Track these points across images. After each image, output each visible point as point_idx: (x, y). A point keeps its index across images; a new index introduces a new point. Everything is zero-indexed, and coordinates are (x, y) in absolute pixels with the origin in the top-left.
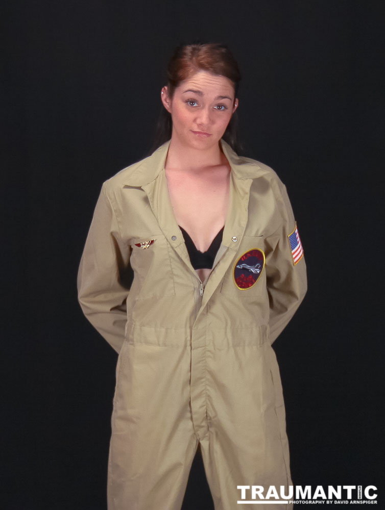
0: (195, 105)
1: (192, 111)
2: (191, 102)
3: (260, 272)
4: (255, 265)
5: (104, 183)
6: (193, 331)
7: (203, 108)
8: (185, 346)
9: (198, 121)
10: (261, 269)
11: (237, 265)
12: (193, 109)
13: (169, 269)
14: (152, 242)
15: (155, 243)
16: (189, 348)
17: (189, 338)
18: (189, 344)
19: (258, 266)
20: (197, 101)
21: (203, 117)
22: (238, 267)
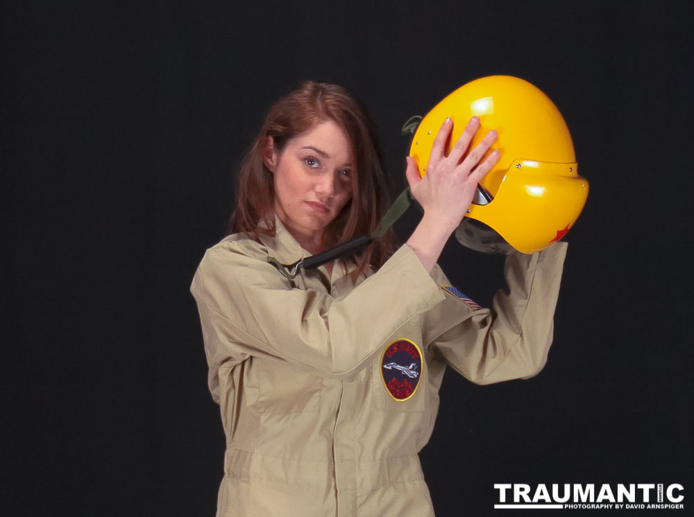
0: (316, 165)
1: (310, 174)
2: (310, 160)
3: (418, 376)
4: (409, 366)
5: (208, 251)
7: (326, 171)
8: (328, 488)
9: (318, 189)
10: (418, 370)
12: (313, 170)
19: (414, 367)
20: (318, 161)
21: (325, 184)
22: (385, 366)
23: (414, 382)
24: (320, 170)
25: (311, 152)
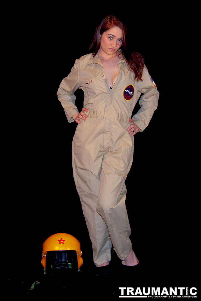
15: (92, 82)
23: (131, 97)
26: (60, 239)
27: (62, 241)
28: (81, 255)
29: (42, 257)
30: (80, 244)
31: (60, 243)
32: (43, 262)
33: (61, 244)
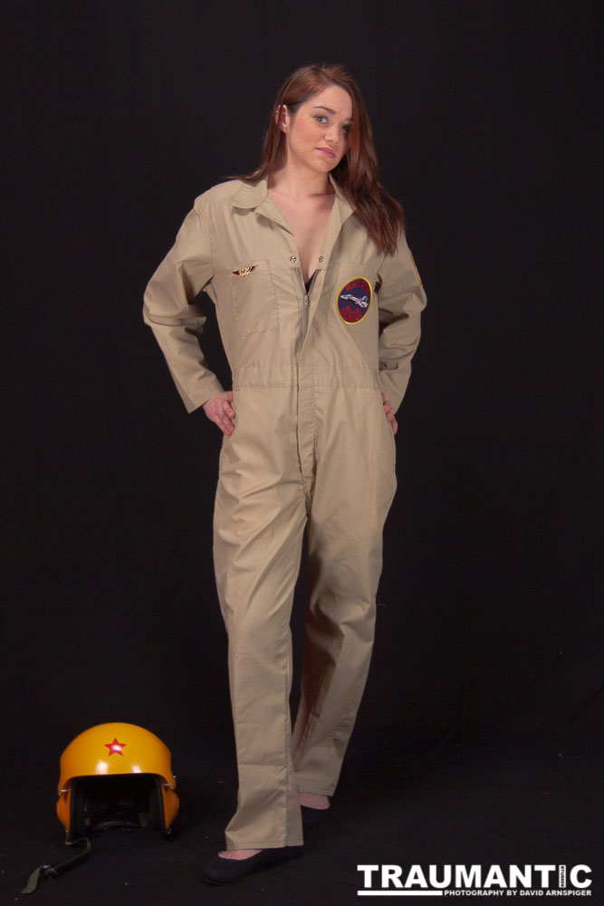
0: (324, 121)
1: (320, 127)
2: (319, 118)
3: (368, 306)
4: (362, 298)
5: (198, 198)
6: (300, 368)
7: (332, 124)
8: (292, 387)
9: (328, 138)
10: (368, 302)
11: (341, 294)
12: (322, 125)
13: (273, 297)
14: (253, 268)
15: (256, 270)
16: (296, 388)
17: (295, 378)
18: (296, 382)
19: (365, 299)
20: (326, 118)
21: (333, 134)
22: (342, 297)
23: (364, 311)
24: (327, 125)
25: (322, 111)
26: (111, 742)
27: (117, 748)
28: (172, 788)
29: (60, 794)
30: (170, 753)
31: (112, 752)
32: (63, 810)
33: (116, 754)
